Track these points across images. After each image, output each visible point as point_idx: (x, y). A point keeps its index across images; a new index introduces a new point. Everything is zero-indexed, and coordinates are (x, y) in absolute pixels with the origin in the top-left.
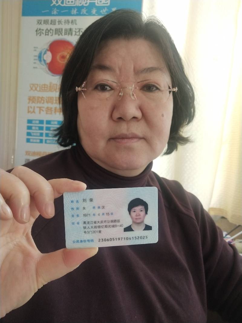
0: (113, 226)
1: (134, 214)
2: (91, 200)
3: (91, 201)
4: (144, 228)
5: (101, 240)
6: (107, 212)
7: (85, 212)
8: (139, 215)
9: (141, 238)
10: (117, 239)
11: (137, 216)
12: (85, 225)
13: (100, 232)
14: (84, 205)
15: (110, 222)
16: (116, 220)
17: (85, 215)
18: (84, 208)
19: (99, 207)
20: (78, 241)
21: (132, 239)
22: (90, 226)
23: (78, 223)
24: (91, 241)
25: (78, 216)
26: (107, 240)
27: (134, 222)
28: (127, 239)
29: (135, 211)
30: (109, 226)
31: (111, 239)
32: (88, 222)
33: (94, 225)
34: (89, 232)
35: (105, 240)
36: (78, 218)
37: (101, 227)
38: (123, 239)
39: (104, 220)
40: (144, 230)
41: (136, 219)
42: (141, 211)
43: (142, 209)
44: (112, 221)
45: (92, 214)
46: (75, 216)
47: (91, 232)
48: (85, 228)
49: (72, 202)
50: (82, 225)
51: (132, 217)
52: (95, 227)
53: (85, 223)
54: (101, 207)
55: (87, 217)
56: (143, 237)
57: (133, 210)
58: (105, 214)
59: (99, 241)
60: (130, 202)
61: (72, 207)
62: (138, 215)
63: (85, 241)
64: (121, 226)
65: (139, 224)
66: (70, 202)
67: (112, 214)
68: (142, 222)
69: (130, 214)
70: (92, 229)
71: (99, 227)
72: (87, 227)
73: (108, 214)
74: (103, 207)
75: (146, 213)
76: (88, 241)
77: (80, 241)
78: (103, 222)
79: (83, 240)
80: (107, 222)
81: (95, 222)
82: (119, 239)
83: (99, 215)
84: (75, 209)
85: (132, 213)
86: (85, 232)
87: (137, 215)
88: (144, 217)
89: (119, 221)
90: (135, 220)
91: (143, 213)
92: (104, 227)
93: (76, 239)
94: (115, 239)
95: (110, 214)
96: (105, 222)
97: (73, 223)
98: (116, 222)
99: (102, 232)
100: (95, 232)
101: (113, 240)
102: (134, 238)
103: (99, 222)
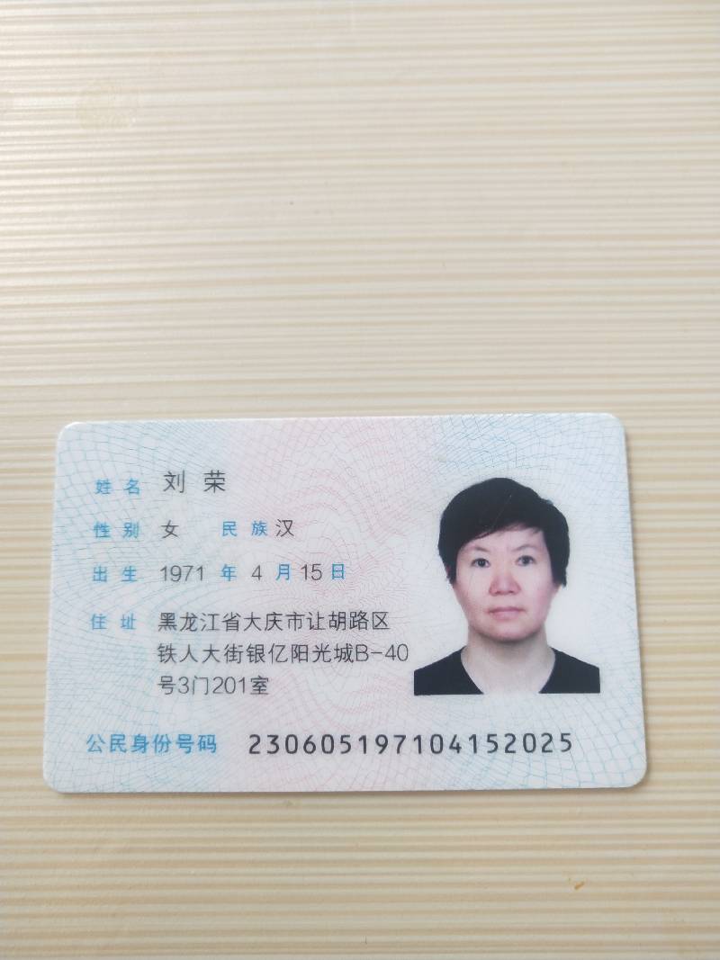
0: (345, 654)
2: (215, 481)
3: (215, 485)
4: (544, 676)
5: (266, 744)
6: (310, 561)
7: (175, 552)
8: (514, 590)
9: (530, 743)
10: (371, 744)
11: (499, 593)
12: (167, 637)
13: (260, 685)
14: (173, 507)
15: (324, 623)
16: (362, 615)
17: (175, 573)
18: (170, 529)
19: (259, 528)
20: (117, 742)
21: (467, 746)
22: (200, 641)
23: (128, 623)
24: (202, 746)
25: (129, 574)
26: (301, 744)
27: (480, 634)
28: (437, 744)
29: (482, 563)
30: (321, 652)
31: (328, 744)
32: (190, 619)
33: (223, 639)
34: (188, 687)
35: (292, 747)
36: (129, 585)
37: (267, 657)
38: (410, 745)
39: (286, 609)
40: (545, 690)
41: (494, 611)
42: (526, 560)
43: (529, 552)
44: (338, 621)
45: (213, 569)
46: (114, 577)
47: (201, 685)
48: (166, 653)
49: (103, 486)
50: (149, 636)
51: (464, 600)
52: (232, 653)
53: (168, 621)
54: (271, 529)
55: (182, 586)
56: (541, 741)
57: (476, 555)
58: (297, 573)
59: (251, 752)
60: (449, 500)
61: (102, 520)
62: (504, 586)
63: (162, 743)
64: (393, 653)
65: (509, 645)
66: (93, 488)
67: (338, 571)
68: (535, 634)
69: (452, 576)
70: (211, 660)
71: (256, 653)
72: (180, 652)
73: (312, 571)
75: (559, 575)
76: (184, 741)
77: (129, 742)
78: (283, 623)
79: (148, 732)
80: (306, 623)
81: (232, 623)
82: (384, 746)
83: (258, 574)
84: (116, 532)
85: (465, 572)
86: (166, 683)
87: (495, 583)
88: (545, 601)
89: (381, 621)
90: (484, 621)
92: (287, 653)
93: (108, 728)
94: (354, 740)
95: (327, 575)
96: (293, 622)
97: (98, 622)
98: (363, 625)
99: (270, 687)
100: (230, 683)
101: (339, 747)
102: (484, 745)
103: (256, 621)
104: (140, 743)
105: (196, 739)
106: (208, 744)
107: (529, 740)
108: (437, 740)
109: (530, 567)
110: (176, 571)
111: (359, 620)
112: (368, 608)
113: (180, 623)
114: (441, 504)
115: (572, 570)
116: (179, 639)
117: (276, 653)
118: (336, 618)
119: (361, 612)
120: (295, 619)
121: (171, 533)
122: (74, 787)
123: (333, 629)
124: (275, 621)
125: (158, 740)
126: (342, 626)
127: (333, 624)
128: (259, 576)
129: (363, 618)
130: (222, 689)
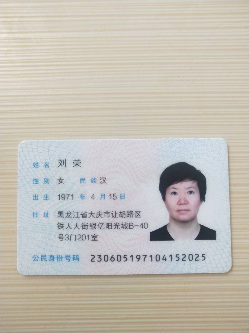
0: (125, 226)
1: (172, 200)
2: (77, 163)
3: (77, 164)
4: (196, 234)
5: (97, 258)
6: (112, 193)
7: (63, 188)
8: (186, 203)
9: (191, 257)
10: (135, 258)
11: (181, 204)
12: (61, 220)
13: (95, 237)
14: (62, 172)
15: (118, 215)
16: (131, 212)
17: (63, 197)
18: (61, 181)
19: (94, 180)
20: (43, 257)
21: (168, 259)
22: (73, 221)
23: (46, 215)
24: (74, 259)
25: (46, 197)
26: (109, 258)
27: (174, 219)
28: (158, 258)
29: (175, 193)
30: (117, 225)
31: (119, 258)
32: (69, 214)
33: (81, 221)
34: (69, 238)
35: (106, 259)
36: (46, 201)
37: (97, 227)
38: (148, 258)
39: (103, 210)
40: (196, 239)
41: (179, 211)
42: (191, 192)
43: (192, 189)
44: (122, 214)
45: (77, 195)
46: (41, 198)
47: (73, 237)
48: (60, 226)
49: (36, 165)
50: (54, 220)
51: (168, 207)
52: (84, 226)
53: (61, 214)
54: (98, 181)
55: (65, 202)
56: (195, 257)
57: (173, 190)
58: (107, 197)
59: (92, 261)
60: (164, 169)
61: (36, 177)
62: (182, 202)
63: (60, 258)
64: (143, 226)
65: (184, 223)
66: (32, 165)
67: (123, 196)
68: (193, 219)
69: (164, 198)
70: (77, 229)
71: (93, 226)
72: (66, 226)
73: (113, 196)
74: (104, 180)
75: (202, 198)
76: (68, 257)
77: (48, 257)
78: (103, 215)
79: (54, 254)
80: (111, 215)
81: (84, 215)
82: (139, 259)
83: (93, 197)
84: (41, 182)
85: (169, 197)
86: (61, 237)
87: (179, 201)
89: (138, 214)
90: (175, 214)
91: (194, 198)
92: (104, 226)
93: (40, 253)
94: (128, 257)
95: (119, 197)
96: (106, 215)
97: (35, 215)
98: (131, 216)
99: (98, 238)
100: (84, 236)
101: (123, 259)
102: (174, 258)
103: (92, 214)
104: (52, 258)
105: (72, 256)
106: (76, 258)
107: (191, 256)
108: (158, 257)
109: (192, 195)
110: (63, 196)
111: (130, 214)
112: (134, 209)
113: (65, 215)
114: (160, 172)
115: (207, 196)
116: (65, 221)
117: (100, 226)
118: (122, 213)
119: (131, 211)
120: (107, 214)
121: (61, 182)
122: (29, 273)
123: (121, 217)
124: (100, 214)
125: (58, 257)
126: (124, 216)
127: (121, 215)
128: (94, 198)
129: (132, 213)
130: (81, 239)
